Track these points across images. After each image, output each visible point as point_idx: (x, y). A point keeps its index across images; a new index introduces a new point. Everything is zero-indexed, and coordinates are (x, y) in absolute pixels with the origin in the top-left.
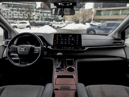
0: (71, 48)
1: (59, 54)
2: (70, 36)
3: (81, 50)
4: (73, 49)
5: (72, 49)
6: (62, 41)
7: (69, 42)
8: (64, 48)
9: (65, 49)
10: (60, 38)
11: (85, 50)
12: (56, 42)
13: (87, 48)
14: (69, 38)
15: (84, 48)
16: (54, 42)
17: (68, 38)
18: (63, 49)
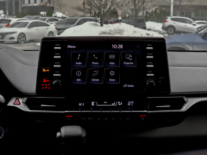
0: (120, 104)
1: (65, 131)
2: (114, 46)
3: (165, 109)
4: (131, 108)
5: (125, 107)
6: (79, 73)
7: (112, 73)
8: (88, 106)
9: (95, 108)
10: (67, 59)
11: (185, 108)
12: (49, 76)
13: (191, 102)
14: (112, 57)
15: (179, 100)
16: (40, 76)
17: (107, 55)
18: (82, 108)
